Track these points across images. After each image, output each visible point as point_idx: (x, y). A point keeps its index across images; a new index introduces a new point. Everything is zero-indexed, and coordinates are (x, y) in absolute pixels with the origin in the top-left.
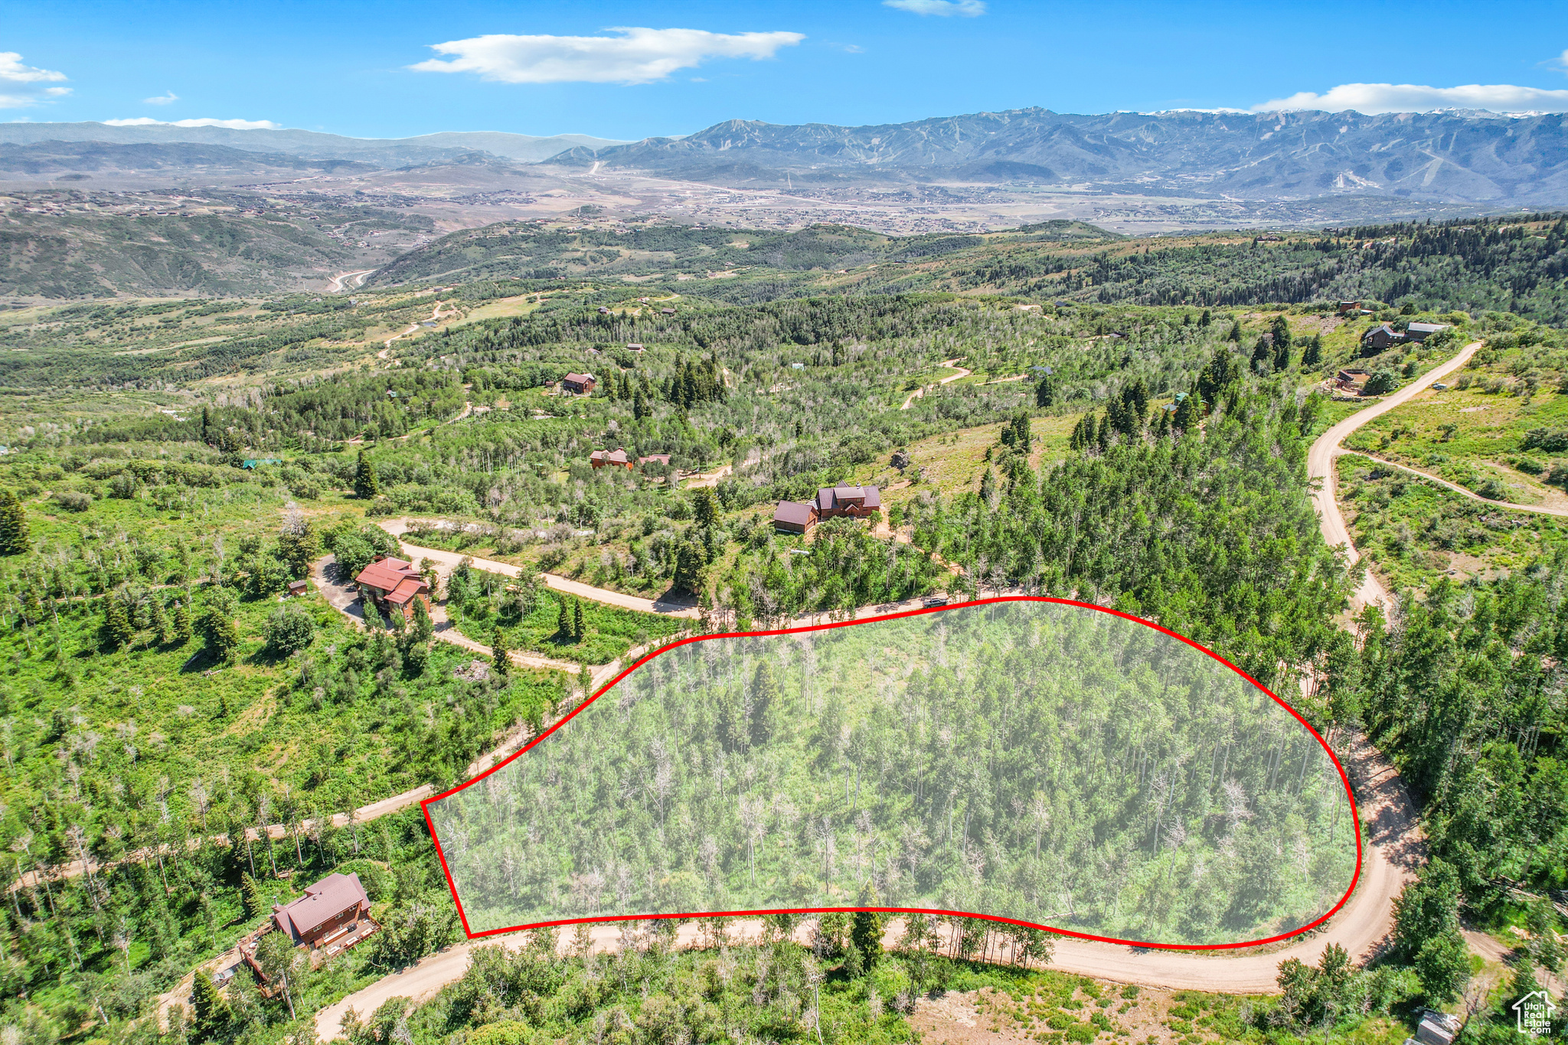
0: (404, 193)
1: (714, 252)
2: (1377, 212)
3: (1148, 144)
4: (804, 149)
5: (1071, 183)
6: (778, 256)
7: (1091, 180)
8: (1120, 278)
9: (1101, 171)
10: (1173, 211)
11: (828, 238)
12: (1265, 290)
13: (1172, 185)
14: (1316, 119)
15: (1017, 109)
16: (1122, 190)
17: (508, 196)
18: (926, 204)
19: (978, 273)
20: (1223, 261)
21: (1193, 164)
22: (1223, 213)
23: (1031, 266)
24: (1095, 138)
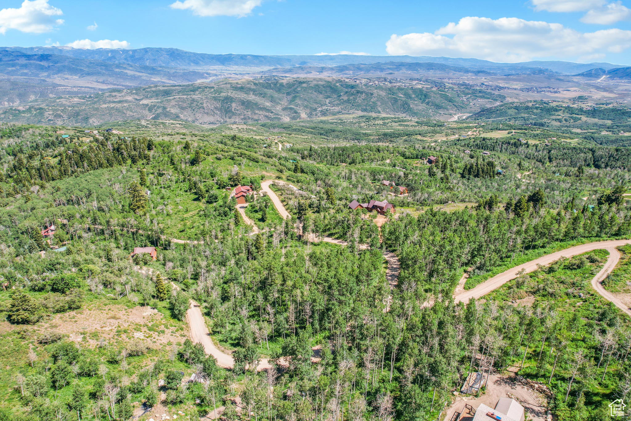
0: (501, 85)
17: (548, 89)
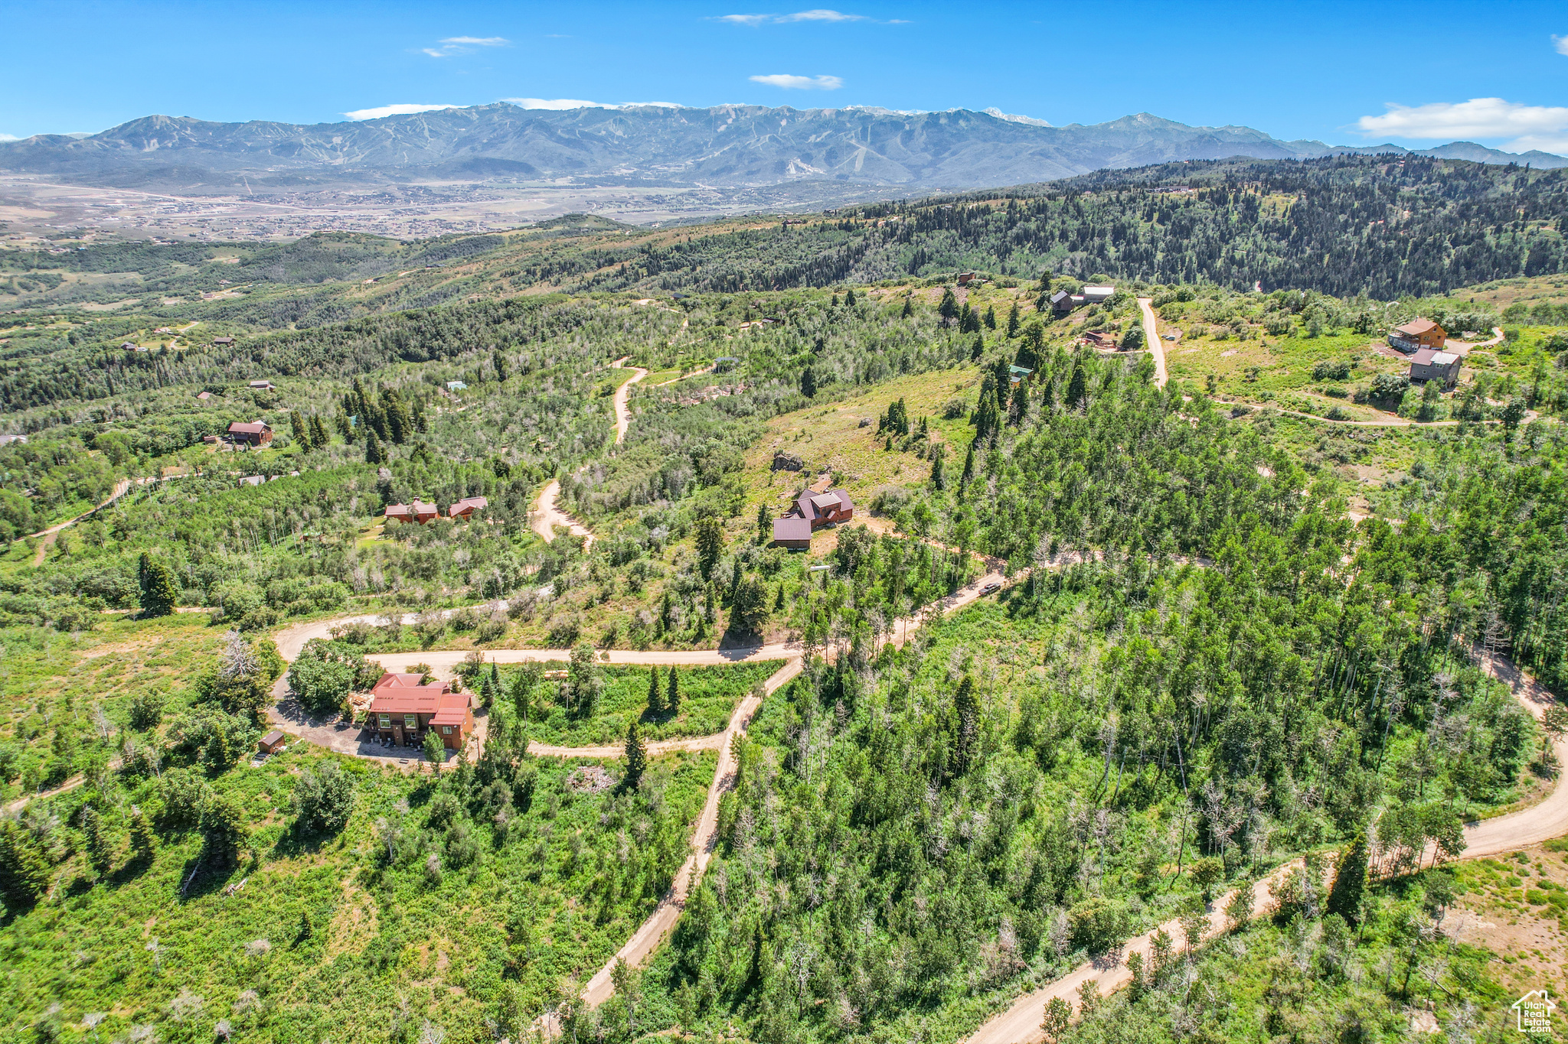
1: (195, 270)
2: (831, 194)
3: (618, 138)
4: (252, 149)
5: (554, 177)
6: (279, 270)
7: (572, 174)
8: (676, 266)
9: (580, 165)
10: (659, 200)
11: (334, 246)
12: (810, 268)
13: (648, 176)
14: (760, 113)
15: (483, 105)
16: (604, 182)
18: (412, 205)
19: (528, 271)
20: (761, 244)
21: (663, 156)
22: (705, 200)
23: (580, 260)
24: (568, 132)
